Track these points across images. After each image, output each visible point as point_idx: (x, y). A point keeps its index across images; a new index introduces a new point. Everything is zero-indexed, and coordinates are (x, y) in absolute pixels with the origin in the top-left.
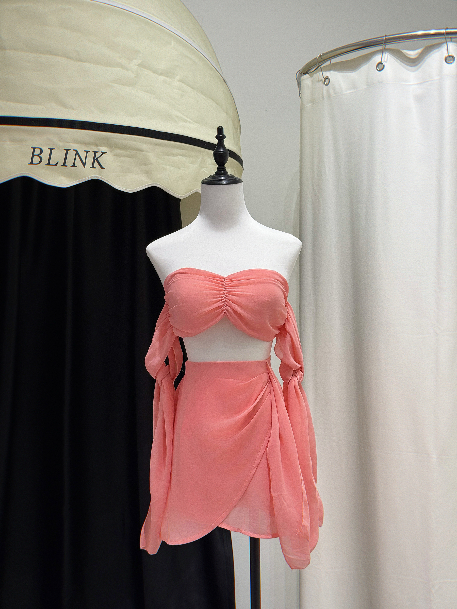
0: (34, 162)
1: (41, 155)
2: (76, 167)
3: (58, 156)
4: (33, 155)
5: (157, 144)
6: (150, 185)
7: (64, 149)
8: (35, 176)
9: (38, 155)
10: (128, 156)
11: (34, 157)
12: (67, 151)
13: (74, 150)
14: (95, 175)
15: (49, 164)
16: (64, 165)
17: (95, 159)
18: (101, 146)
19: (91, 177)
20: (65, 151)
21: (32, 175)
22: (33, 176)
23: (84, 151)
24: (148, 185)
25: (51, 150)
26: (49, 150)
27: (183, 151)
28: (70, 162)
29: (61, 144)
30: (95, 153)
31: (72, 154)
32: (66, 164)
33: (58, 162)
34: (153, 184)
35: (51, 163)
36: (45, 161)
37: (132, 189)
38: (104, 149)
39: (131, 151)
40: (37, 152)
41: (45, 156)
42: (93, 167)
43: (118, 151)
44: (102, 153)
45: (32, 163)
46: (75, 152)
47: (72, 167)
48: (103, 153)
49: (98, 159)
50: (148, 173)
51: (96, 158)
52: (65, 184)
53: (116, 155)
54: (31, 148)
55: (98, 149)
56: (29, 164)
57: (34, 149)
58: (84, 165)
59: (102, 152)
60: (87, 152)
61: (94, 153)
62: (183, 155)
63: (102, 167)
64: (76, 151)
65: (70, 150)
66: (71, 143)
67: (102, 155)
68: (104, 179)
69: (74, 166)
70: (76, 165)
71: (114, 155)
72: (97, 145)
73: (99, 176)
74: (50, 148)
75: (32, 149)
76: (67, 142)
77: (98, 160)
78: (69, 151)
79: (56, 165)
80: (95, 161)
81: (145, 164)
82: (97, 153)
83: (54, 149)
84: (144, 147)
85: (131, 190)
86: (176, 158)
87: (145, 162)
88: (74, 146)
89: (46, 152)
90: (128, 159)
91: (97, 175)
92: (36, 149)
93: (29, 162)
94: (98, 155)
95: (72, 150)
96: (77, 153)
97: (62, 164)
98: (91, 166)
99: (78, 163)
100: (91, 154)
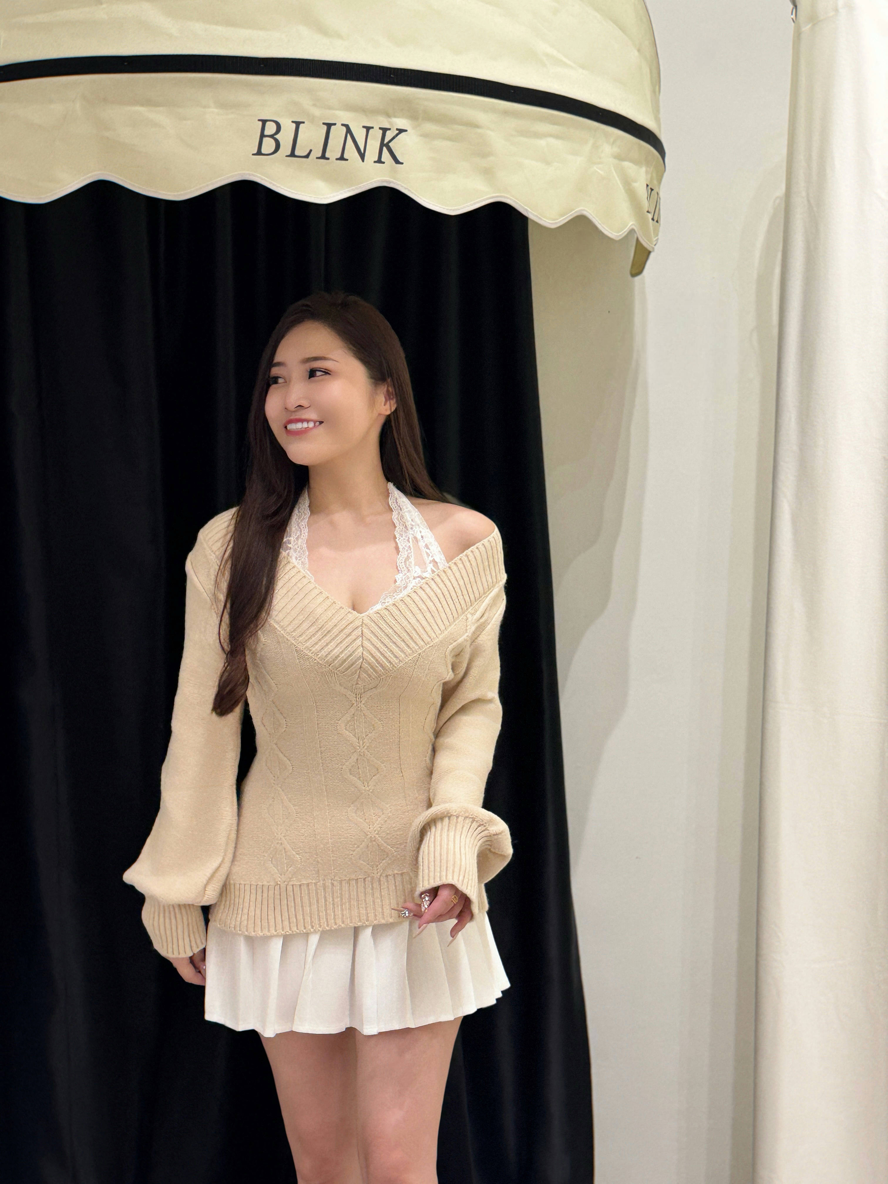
0: (263, 151)
1: (275, 136)
2: (347, 160)
3: (312, 137)
4: (262, 136)
5: (506, 113)
6: (492, 199)
7: (324, 124)
8: (266, 178)
9: (272, 136)
10: (451, 139)
11: (265, 140)
12: (329, 126)
13: (343, 125)
14: (384, 179)
15: (292, 154)
16: (323, 157)
17: (384, 145)
18: (395, 117)
19: (375, 182)
20: (325, 127)
21: (260, 178)
22: (262, 179)
23: (364, 127)
24: (488, 199)
25: (298, 124)
26: (294, 125)
27: (556, 127)
28: (333, 151)
29: (317, 112)
30: (384, 130)
31: (338, 133)
32: (327, 155)
33: (311, 151)
34: (498, 197)
35: (297, 153)
36: (286, 148)
37: (456, 208)
38: (401, 123)
39: (456, 127)
40: (270, 129)
41: (286, 138)
42: (379, 161)
43: (429, 127)
44: (398, 132)
45: (259, 153)
46: (344, 129)
47: (338, 161)
48: (401, 131)
49: (390, 144)
50: (488, 173)
51: (385, 142)
52: (325, 197)
53: (425, 135)
54: (259, 120)
55: (390, 123)
56: (253, 154)
57: (264, 122)
58: (362, 156)
59: (397, 129)
61: (381, 132)
62: (557, 137)
63: (397, 162)
64: (347, 126)
65: (335, 124)
66: (337, 110)
67: (397, 135)
68: (402, 186)
69: (342, 158)
70: (345, 156)
71: (421, 135)
72: (388, 116)
73: (392, 180)
74: (294, 120)
75: (261, 123)
76: (330, 108)
77: (389, 146)
78: (333, 127)
79: (307, 156)
80: (385, 149)
81: (484, 155)
82: (388, 133)
83: (304, 123)
84: (481, 117)
85: (453, 208)
86: (542, 142)
87: (482, 151)
88: (342, 117)
89: (288, 129)
90: (448, 143)
91: (388, 179)
92: (268, 123)
93: (255, 152)
94: (389, 135)
95: (339, 125)
96: (349, 130)
97: (320, 155)
98: (376, 159)
99: (351, 152)
100: (376, 134)
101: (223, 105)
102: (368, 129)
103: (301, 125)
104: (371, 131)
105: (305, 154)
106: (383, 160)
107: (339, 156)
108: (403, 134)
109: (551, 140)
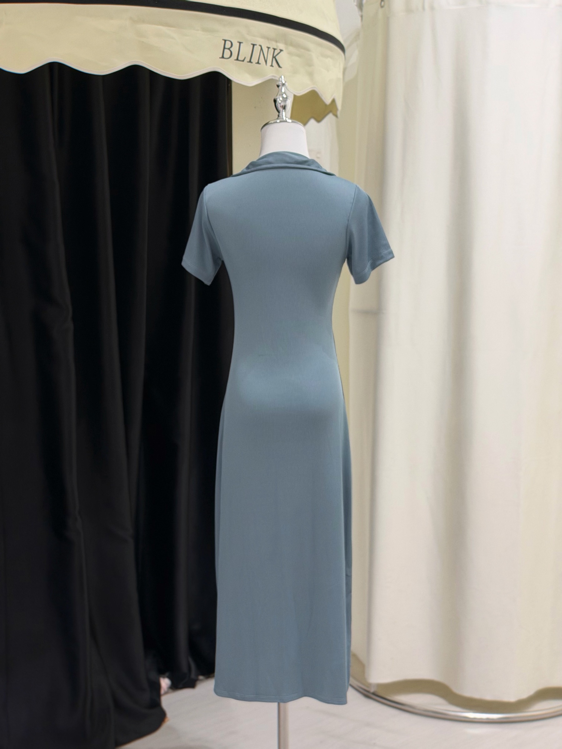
0: (225, 56)
1: (231, 49)
2: (260, 64)
3: (246, 51)
4: (224, 48)
5: (318, 43)
6: (312, 88)
7: (252, 44)
8: (225, 71)
9: (229, 49)
10: (299, 56)
11: (226, 50)
12: (254, 45)
14: (272, 75)
15: (237, 59)
16: (250, 61)
17: (274, 57)
18: (279, 42)
19: (269, 76)
20: (252, 46)
21: (223, 71)
23: (267, 47)
24: (310, 88)
25: (240, 43)
26: (238, 44)
27: (331, 52)
28: (254, 60)
29: (249, 38)
30: (274, 49)
31: (257, 48)
32: (252, 61)
33: (245, 58)
35: (239, 58)
36: (235, 56)
37: (299, 92)
38: (281, 46)
39: (301, 50)
40: (228, 45)
41: (235, 50)
42: (272, 66)
43: (291, 49)
44: (279, 51)
45: (223, 57)
46: (260, 47)
47: (256, 64)
48: (281, 50)
49: (277, 57)
50: (311, 75)
51: (275, 55)
52: (250, 83)
53: (290, 53)
54: (223, 40)
55: (277, 46)
56: (220, 58)
57: (225, 41)
58: (266, 62)
61: (273, 50)
62: (331, 58)
63: (279, 66)
64: (261, 46)
65: (256, 45)
66: (257, 37)
69: (258, 63)
70: (260, 62)
71: (288, 54)
72: (276, 42)
73: (277, 76)
74: (239, 41)
75: (223, 41)
76: (254, 36)
78: (255, 46)
79: (243, 61)
80: (274, 60)
81: (310, 65)
82: (276, 51)
83: (242, 43)
84: (311, 46)
86: (328, 60)
87: (309, 63)
88: (259, 41)
89: (236, 45)
90: (297, 58)
92: (227, 42)
93: (221, 56)
94: (276, 52)
95: (258, 45)
96: (262, 49)
97: (249, 60)
98: (271, 64)
99: (262, 60)
100: (271, 51)
101: (204, 30)
102: (269, 48)
103: (241, 44)
104: (270, 49)
105: (242, 59)
106: (273, 65)
107: (257, 61)
108: (282, 52)
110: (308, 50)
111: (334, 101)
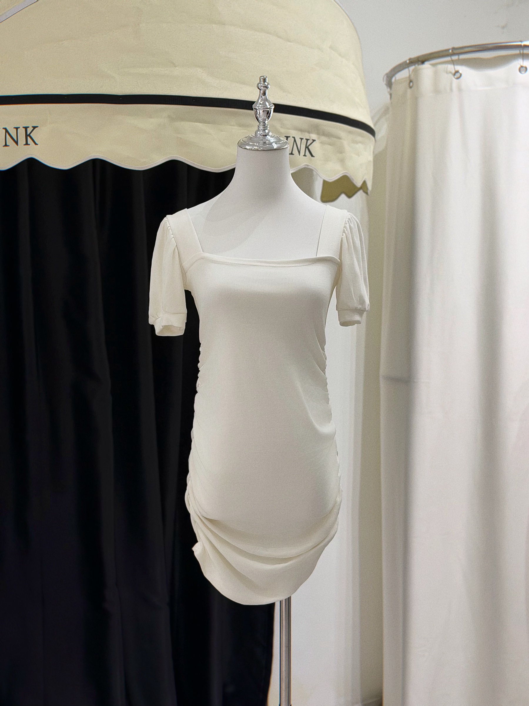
5: (350, 132)
10: (330, 144)
13: (293, 137)
14: (306, 164)
18: (312, 133)
19: (303, 165)
23: (300, 138)
24: (342, 174)
27: (362, 138)
29: (282, 130)
31: (290, 140)
34: (345, 173)
37: (329, 179)
38: (314, 136)
39: (333, 139)
43: (323, 138)
50: (342, 161)
51: (307, 145)
55: (310, 137)
59: (312, 140)
60: (302, 139)
62: (362, 143)
66: (291, 130)
67: (312, 142)
68: (314, 168)
71: (321, 143)
72: (309, 133)
73: (309, 165)
76: (289, 129)
81: (341, 152)
84: (343, 134)
86: (358, 146)
88: (293, 133)
90: (329, 146)
91: (308, 164)
95: (291, 137)
109: (360, 145)
110: (339, 138)
111: (364, 183)
